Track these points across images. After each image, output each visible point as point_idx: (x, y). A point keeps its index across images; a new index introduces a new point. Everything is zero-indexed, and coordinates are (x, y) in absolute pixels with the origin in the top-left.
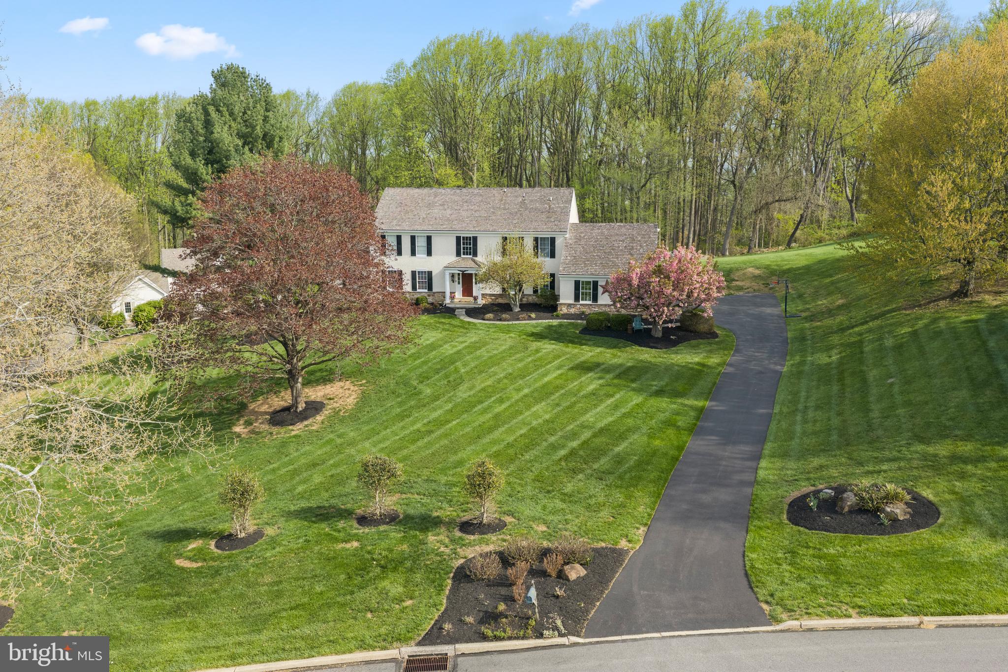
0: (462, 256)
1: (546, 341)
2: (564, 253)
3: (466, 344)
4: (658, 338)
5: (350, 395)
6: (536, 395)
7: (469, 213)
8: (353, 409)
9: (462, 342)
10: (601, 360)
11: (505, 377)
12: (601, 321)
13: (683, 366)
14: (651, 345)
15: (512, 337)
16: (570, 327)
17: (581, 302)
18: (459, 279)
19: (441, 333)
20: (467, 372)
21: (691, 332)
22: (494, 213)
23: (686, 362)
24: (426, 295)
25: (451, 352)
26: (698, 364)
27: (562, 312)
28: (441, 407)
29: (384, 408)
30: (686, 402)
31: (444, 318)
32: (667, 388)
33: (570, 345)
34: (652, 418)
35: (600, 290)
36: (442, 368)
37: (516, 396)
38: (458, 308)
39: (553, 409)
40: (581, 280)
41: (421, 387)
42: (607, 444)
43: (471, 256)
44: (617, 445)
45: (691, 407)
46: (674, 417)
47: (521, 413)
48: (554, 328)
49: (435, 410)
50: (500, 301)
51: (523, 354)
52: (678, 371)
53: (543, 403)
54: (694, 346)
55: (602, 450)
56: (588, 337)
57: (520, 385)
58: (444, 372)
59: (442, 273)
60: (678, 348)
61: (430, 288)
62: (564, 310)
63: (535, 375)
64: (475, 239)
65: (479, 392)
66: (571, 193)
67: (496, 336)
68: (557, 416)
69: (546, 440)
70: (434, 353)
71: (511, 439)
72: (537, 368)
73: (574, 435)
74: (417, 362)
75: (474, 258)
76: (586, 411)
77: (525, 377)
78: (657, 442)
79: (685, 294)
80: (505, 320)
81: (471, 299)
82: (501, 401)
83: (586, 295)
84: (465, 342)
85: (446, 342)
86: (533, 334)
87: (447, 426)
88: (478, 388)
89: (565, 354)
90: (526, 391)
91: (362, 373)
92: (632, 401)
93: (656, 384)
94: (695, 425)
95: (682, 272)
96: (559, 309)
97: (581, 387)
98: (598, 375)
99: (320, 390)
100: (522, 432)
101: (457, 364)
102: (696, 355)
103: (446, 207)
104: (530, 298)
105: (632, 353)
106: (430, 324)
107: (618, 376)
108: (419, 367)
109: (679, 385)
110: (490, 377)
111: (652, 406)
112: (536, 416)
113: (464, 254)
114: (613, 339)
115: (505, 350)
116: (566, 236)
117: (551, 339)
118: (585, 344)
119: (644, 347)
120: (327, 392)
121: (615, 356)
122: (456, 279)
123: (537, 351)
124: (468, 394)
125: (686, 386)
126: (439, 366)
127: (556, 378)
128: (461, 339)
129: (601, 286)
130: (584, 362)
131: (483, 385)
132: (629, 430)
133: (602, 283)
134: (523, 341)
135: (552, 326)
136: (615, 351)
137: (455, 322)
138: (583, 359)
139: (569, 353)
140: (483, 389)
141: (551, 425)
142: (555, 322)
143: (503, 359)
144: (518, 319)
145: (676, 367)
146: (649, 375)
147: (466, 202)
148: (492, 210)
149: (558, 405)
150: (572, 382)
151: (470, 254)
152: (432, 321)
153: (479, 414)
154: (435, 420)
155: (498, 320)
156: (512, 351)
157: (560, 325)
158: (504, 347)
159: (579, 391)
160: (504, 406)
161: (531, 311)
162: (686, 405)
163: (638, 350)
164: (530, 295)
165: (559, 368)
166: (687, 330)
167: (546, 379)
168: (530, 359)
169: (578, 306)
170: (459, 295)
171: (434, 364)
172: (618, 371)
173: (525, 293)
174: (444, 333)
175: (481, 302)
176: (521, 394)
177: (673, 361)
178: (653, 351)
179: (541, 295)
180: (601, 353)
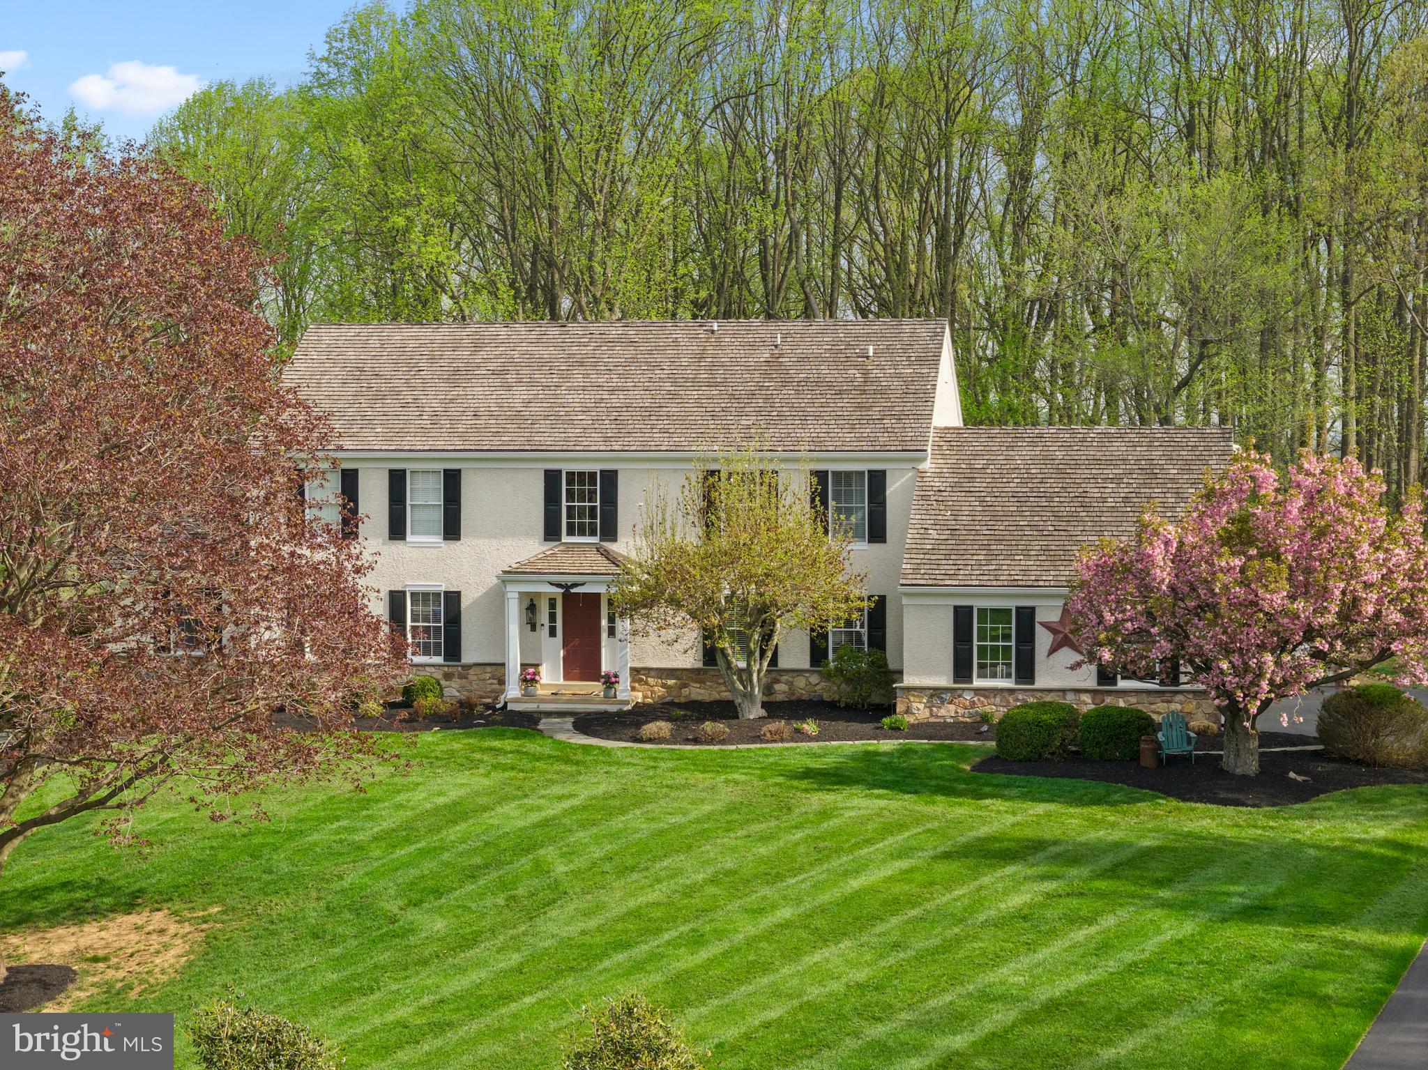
0: (565, 539)
1: (855, 790)
2: (915, 517)
3: (575, 802)
4: (1244, 777)
5: (166, 947)
6: (819, 922)
7: (591, 396)
8: (172, 982)
9: (560, 798)
10: (1049, 832)
11: (713, 881)
12: (1049, 728)
13: (1336, 849)
14: (1222, 795)
15: (736, 783)
16: (939, 755)
17: (978, 683)
18: (552, 617)
19: (487, 775)
20: (576, 874)
21: (1359, 762)
22: (673, 396)
23: (1342, 839)
24: (438, 675)
25: (520, 824)
26: (1386, 843)
27: (911, 719)
28: (480, 963)
29: (279, 975)
30: (1349, 935)
31: (501, 736)
32: (1281, 902)
33: (939, 798)
34: (1229, 976)
35: (1043, 639)
36: (487, 866)
37: (749, 928)
38: (549, 714)
39: (881, 957)
40: (978, 604)
41: (413, 915)
42: (1074, 1040)
43: (595, 540)
44: (1109, 1043)
45: (1369, 950)
46: (1308, 973)
47: (766, 968)
48: (885, 759)
49: (462, 970)
50: (697, 692)
51: (773, 823)
52: (1317, 859)
53: (846, 944)
54: (1370, 801)
55: (1055, 1055)
56: (1002, 778)
57: (764, 898)
58: (495, 874)
59: (496, 598)
60: (1316, 805)
61: (453, 649)
62: (920, 711)
63: (818, 873)
64: (610, 478)
65: (623, 918)
66: (937, 336)
67: (679, 779)
68: (896, 973)
69: (856, 1035)
70: (462, 827)
71: (731, 1033)
72: (822, 855)
73: (955, 1019)
74: (399, 853)
75: (605, 544)
76: (998, 959)
77: (779, 877)
78: (1250, 1037)
79: (1334, 608)
80: (711, 741)
81: (596, 687)
82: (697, 940)
83: (995, 654)
84: (571, 796)
85: (504, 799)
86: (808, 774)
87: (503, 1011)
88: (616, 910)
89: (919, 819)
90: (785, 913)
91: (206, 888)
92: (1158, 932)
93: (1239, 893)
94: (1385, 993)
95: (1322, 533)
96: (900, 708)
97: (978, 902)
98: (1041, 869)
99: (60, 939)
100: (772, 1015)
101: (542, 852)
102: (1377, 823)
103: (511, 378)
104: (800, 682)
105: (1155, 817)
106: (452, 754)
107: (1113, 872)
108: (408, 865)
109: (1324, 897)
110: (659, 881)
111: (1229, 946)
112: (820, 974)
113: (571, 532)
114: (1088, 783)
115: (712, 813)
116: (921, 467)
117: (874, 785)
118: (992, 796)
119: (1200, 800)
120: (83, 942)
121: (1096, 823)
122: (544, 617)
123: (824, 814)
124: (581, 926)
125: (1349, 898)
126: (478, 860)
127: (890, 879)
128: (556, 790)
129: (1045, 625)
130: (993, 839)
131: (632, 904)
132: (1152, 1004)
133: (1048, 613)
134: (776, 790)
135: (876, 754)
136: (1097, 812)
137: (533, 746)
138: (984, 831)
139: (936, 818)
140: (635, 914)
141: (872, 996)
142: (887, 745)
143: (704, 835)
144: (758, 739)
145: (1312, 852)
146: (1217, 870)
147: (582, 364)
148: (668, 386)
149: (896, 946)
150: (949, 889)
151: (593, 533)
152: (457, 746)
153: (618, 976)
154: (458, 997)
155: (687, 741)
156: (735, 816)
157: (905, 752)
158: (707, 808)
159: (972, 909)
160: (704, 955)
161: (803, 718)
162: (1347, 945)
163: (1179, 809)
164: (799, 672)
165: (901, 854)
166: (1344, 759)
167: (855, 884)
168: (799, 835)
169: (968, 696)
170: (551, 676)
171: (461, 855)
172: (1107, 861)
173: (783, 663)
174: (497, 776)
175: (629, 695)
176: (767, 921)
177: (1299, 836)
178: (1230, 810)
179: (839, 671)
180: (1048, 815)
